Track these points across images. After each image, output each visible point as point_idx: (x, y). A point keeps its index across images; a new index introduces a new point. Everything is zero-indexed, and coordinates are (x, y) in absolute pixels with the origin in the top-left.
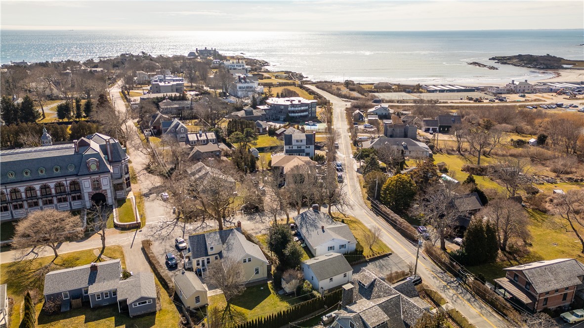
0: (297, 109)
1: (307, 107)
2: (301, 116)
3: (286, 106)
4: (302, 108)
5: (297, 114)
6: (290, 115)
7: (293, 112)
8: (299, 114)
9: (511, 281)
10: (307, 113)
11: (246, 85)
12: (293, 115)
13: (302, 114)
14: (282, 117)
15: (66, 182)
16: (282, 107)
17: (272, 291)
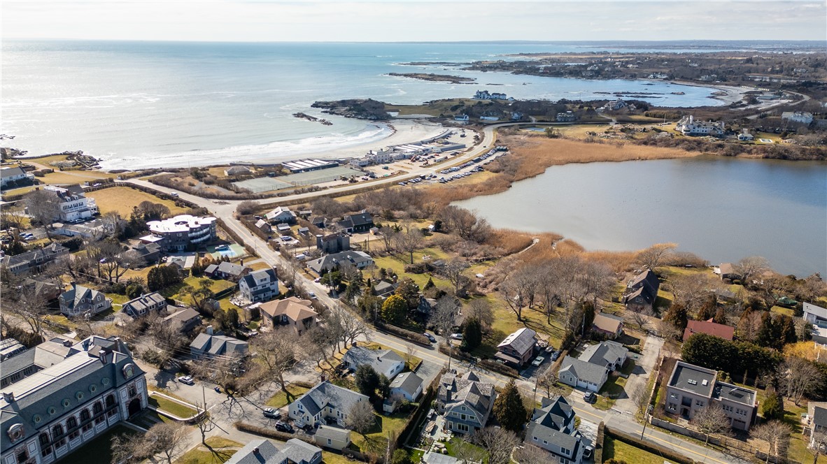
0: (198, 233)
1: (208, 229)
2: (204, 241)
3: (185, 233)
4: (205, 231)
5: (199, 240)
6: (192, 241)
7: (193, 238)
8: (202, 239)
9: (503, 353)
10: (209, 235)
11: (74, 202)
12: (195, 241)
13: (205, 238)
14: (181, 247)
15: (102, 399)
16: (181, 235)
17: (381, 416)
